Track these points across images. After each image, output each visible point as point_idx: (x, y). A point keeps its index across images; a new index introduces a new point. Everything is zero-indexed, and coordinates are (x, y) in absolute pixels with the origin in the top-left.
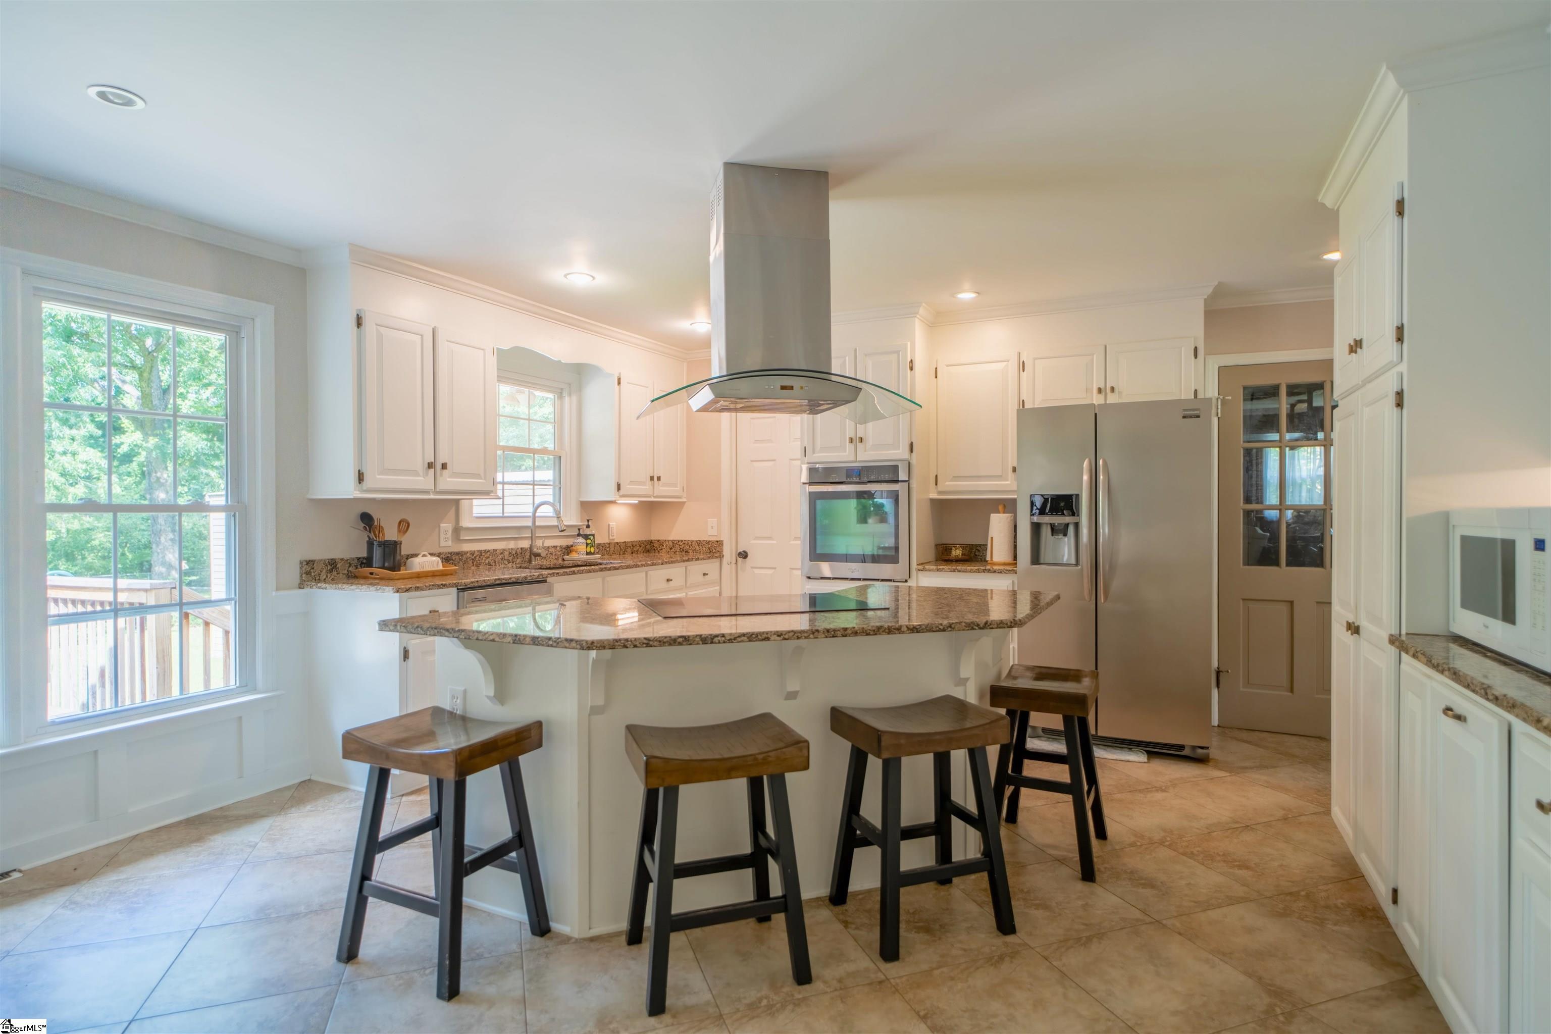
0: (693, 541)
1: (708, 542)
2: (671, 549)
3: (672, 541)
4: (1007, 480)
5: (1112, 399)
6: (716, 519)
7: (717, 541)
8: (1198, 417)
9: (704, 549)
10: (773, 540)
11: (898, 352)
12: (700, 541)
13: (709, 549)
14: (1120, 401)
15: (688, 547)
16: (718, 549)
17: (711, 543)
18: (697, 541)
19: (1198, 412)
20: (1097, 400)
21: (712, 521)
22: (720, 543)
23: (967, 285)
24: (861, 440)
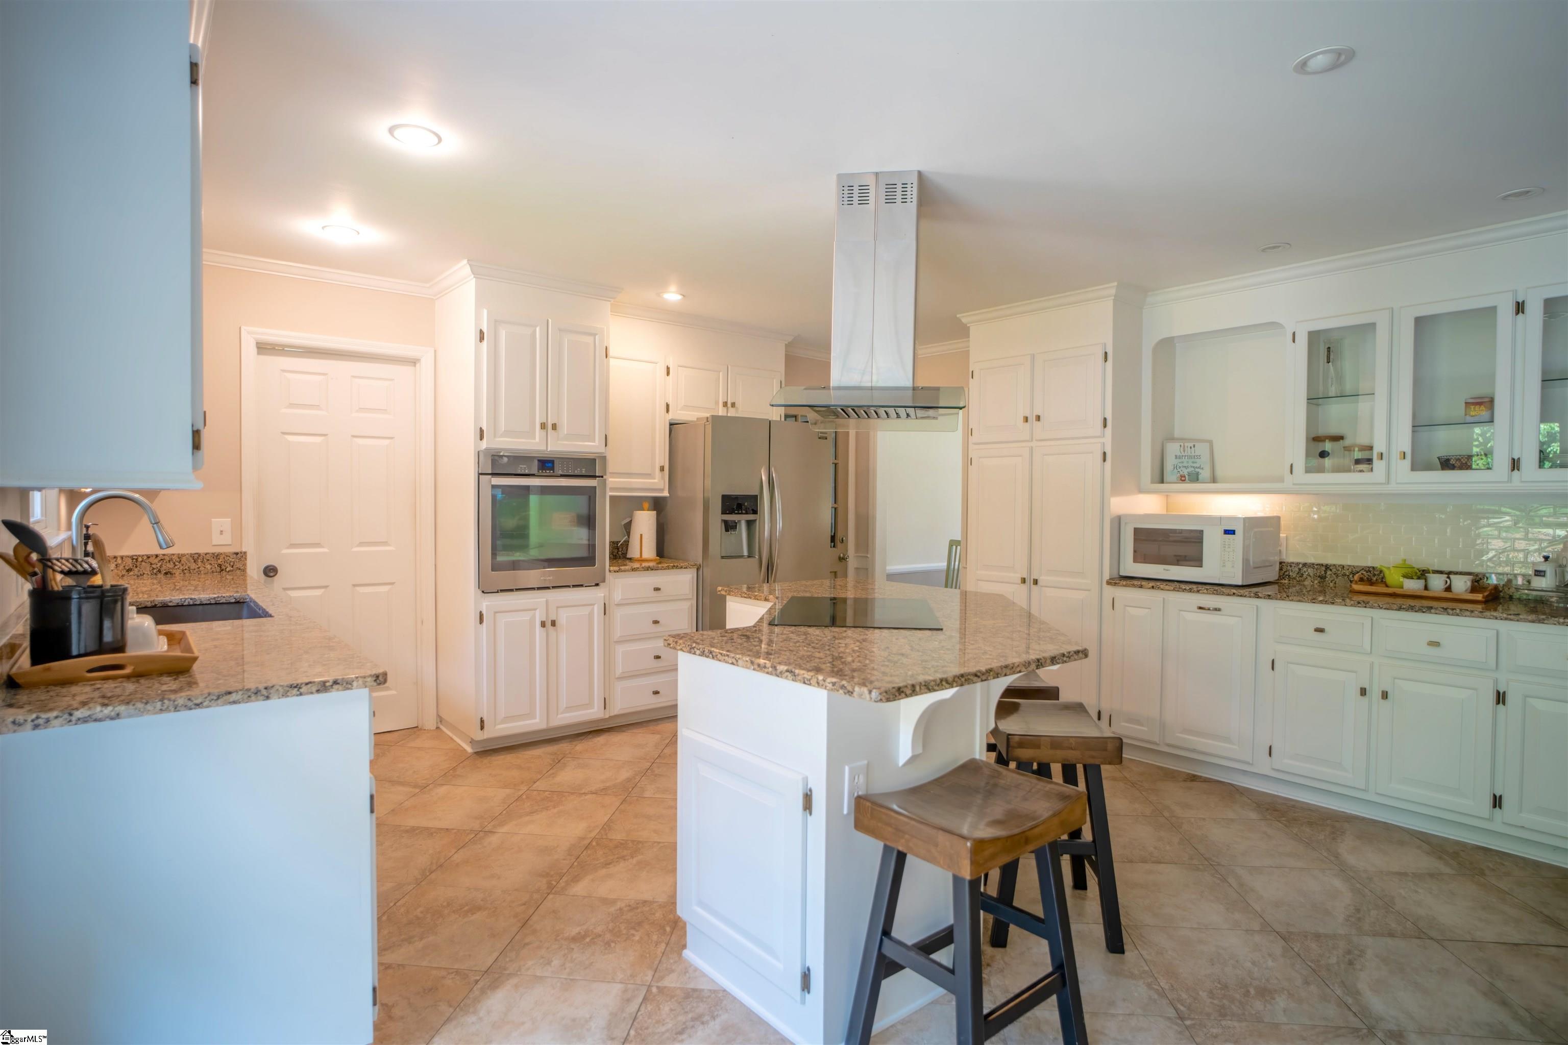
0: (183, 555)
1: (217, 556)
2: (129, 570)
3: (132, 557)
4: (655, 479)
5: (732, 413)
6: (230, 519)
7: (237, 554)
8: (826, 439)
9: (209, 567)
10: (389, 545)
11: (594, 335)
12: (199, 555)
13: (220, 566)
14: (737, 415)
15: (171, 565)
16: (238, 565)
17: (222, 557)
18: (192, 555)
19: (826, 435)
20: (721, 412)
21: (224, 523)
22: (241, 556)
23: (673, 288)
24: (554, 427)
